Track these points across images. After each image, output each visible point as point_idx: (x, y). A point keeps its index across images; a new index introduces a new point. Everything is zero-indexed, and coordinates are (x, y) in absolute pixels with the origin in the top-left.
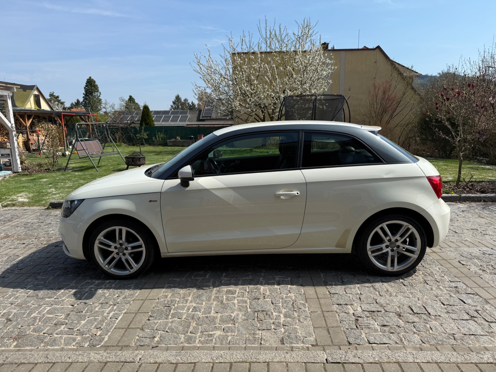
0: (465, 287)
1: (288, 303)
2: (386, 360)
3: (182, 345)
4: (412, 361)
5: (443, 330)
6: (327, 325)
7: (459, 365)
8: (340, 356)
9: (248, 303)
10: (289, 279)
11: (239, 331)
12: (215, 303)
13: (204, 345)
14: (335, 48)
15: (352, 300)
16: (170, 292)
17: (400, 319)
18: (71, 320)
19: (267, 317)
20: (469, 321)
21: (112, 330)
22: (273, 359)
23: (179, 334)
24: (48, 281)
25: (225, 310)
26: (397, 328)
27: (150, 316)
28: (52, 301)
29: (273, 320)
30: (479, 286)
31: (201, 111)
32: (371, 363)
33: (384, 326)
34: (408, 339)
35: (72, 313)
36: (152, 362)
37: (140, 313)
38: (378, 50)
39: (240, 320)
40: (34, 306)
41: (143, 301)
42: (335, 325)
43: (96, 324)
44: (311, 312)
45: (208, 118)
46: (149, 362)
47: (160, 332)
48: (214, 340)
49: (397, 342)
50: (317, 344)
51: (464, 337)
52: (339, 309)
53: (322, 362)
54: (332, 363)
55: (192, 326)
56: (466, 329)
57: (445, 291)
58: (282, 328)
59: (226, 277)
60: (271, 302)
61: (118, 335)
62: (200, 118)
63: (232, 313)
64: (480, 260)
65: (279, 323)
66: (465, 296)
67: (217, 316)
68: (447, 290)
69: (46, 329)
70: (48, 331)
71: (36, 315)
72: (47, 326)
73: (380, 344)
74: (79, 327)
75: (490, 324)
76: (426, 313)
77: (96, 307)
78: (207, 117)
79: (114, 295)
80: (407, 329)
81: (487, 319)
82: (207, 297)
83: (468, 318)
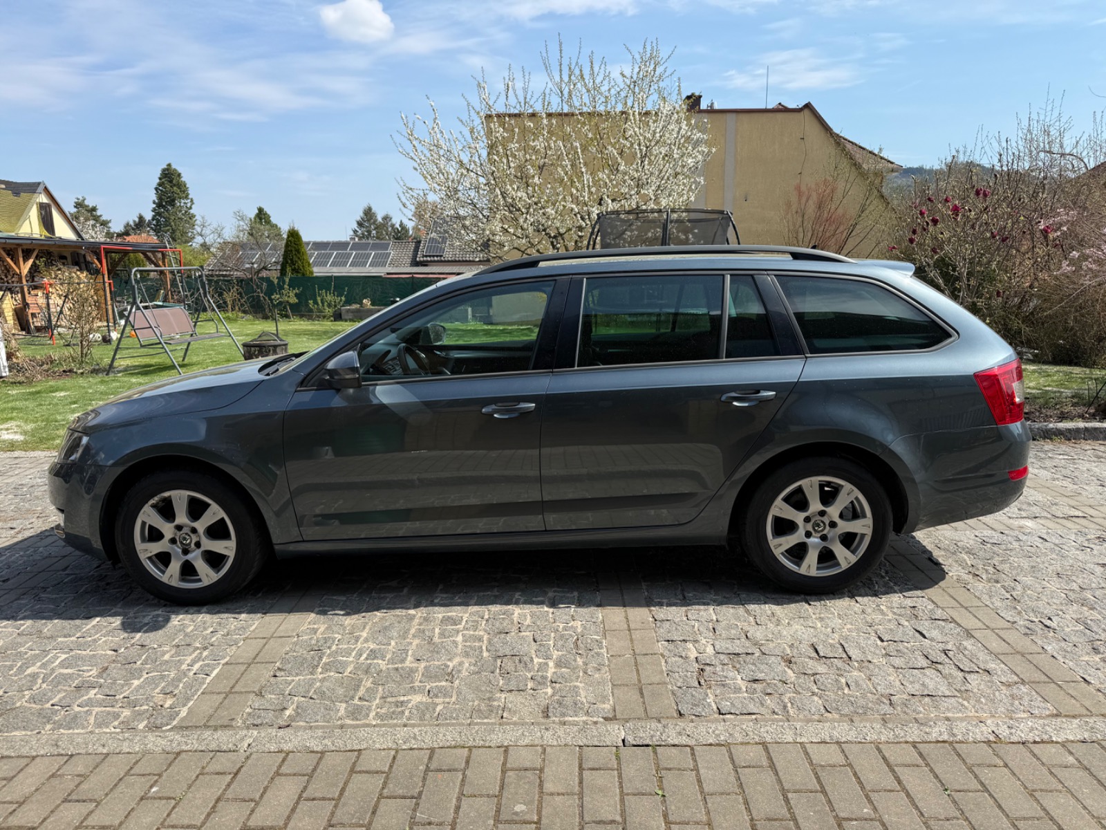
0: (931, 606)
1: (567, 639)
2: (740, 740)
3: (339, 722)
4: (791, 740)
5: (871, 686)
6: (639, 681)
7: (880, 746)
8: (652, 732)
9: (485, 642)
10: (576, 594)
11: (461, 693)
12: (416, 642)
13: (386, 722)
14: (716, 107)
15: (698, 632)
16: (324, 623)
17: (789, 668)
18: (111, 679)
19: (520, 667)
20: (927, 672)
21: (196, 697)
22: (517, 740)
23: (336, 701)
24: (63, 604)
25: (435, 654)
26: (780, 684)
27: (279, 669)
28: (72, 642)
29: (532, 673)
30: (960, 604)
31: (420, 242)
32: (711, 745)
33: (755, 681)
34: (799, 705)
35: (113, 665)
36: (272, 750)
37: (257, 663)
38: (806, 112)
39: (464, 673)
40: (33, 652)
41: (265, 641)
42: (656, 679)
43: (163, 685)
44: (612, 656)
45: (436, 258)
46: (267, 750)
47: (296, 699)
48: (407, 713)
49: (776, 710)
50: (615, 717)
51: (909, 700)
52: (669, 650)
53: (615, 744)
54: (634, 746)
55: (364, 686)
56: (917, 686)
57: (891, 616)
58: (549, 688)
59: (444, 591)
60: (532, 638)
61: (207, 707)
62: (418, 259)
63: (449, 660)
64: (973, 554)
65: (544, 678)
66: (926, 623)
67: (418, 667)
68: (895, 613)
69: (58, 697)
70: (60, 700)
71: (37, 671)
72: (59, 692)
73: (741, 714)
74: (128, 692)
75: (968, 676)
76: (844, 656)
77: (164, 653)
78: (434, 256)
79: (205, 629)
80: (800, 686)
81: (962, 667)
82: (400, 630)
83: (926, 665)
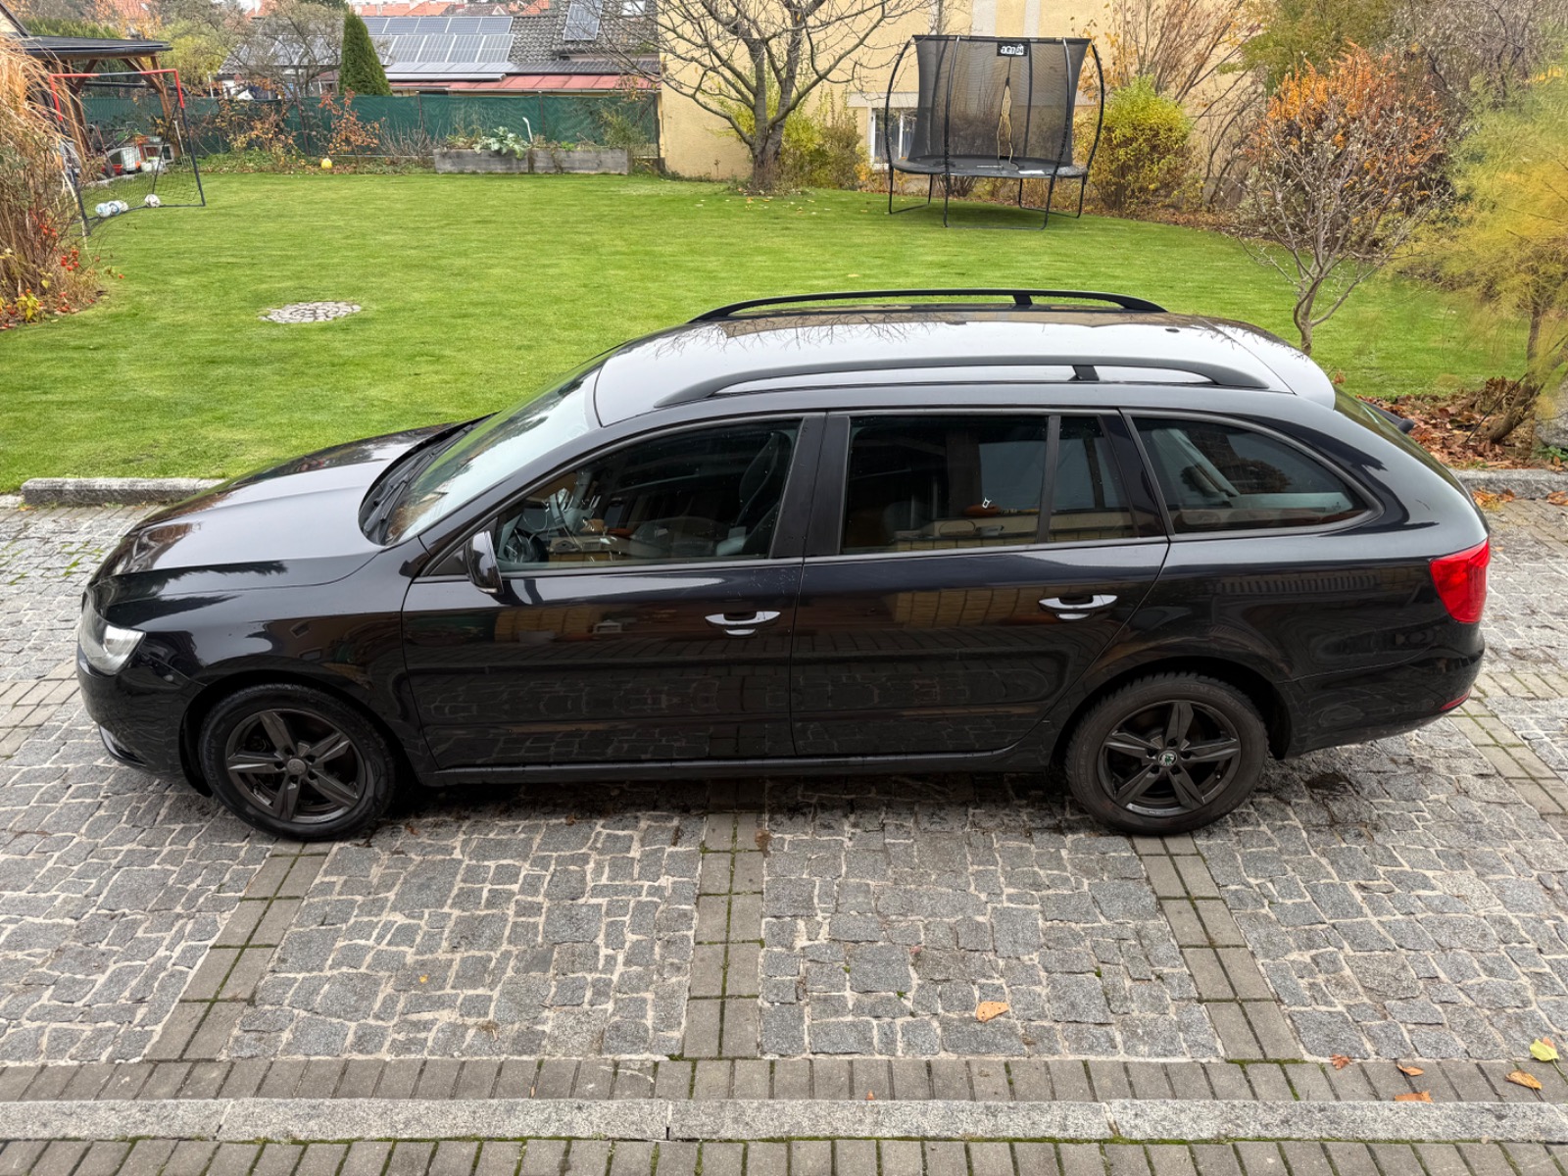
1: (649, 912)
2: (807, 1132)
7: (972, 1145)
8: (704, 1117)
9: (544, 915)
10: (676, 822)
11: (500, 1009)
13: (402, 1057)
15: (816, 900)
19: (580, 963)
20: (1086, 979)
21: (173, 1008)
22: (540, 1128)
23: (345, 1019)
25: (477, 936)
26: (896, 999)
27: (279, 958)
29: (594, 975)
32: (770, 1140)
33: (867, 992)
36: (246, 1139)
37: (253, 946)
39: (510, 973)
41: (266, 904)
43: (134, 983)
46: (239, 1139)
47: (296, 1011)
48: (430, 1043)
49: (880, 1047)
50: (682, 1055)
52: (773, 934)
53: (656, 1136)
54: (678, 1140)
55: (383, 993)
56: (1066, 1006)
58: (611, 1001)
60: (604, 909)
61: (185, 1025)
62: (554, 48)
63: (493, 948)
65: (608, 983)
66: (1112, 886)
67: (452, 961)
72: (5, 992)
73: (836, 1053)
74: (89, 996)
77: (138, 924)
80: (920, 1002)
81: (1131, 971)
82: (438, 890)
83: (1088, 967)
